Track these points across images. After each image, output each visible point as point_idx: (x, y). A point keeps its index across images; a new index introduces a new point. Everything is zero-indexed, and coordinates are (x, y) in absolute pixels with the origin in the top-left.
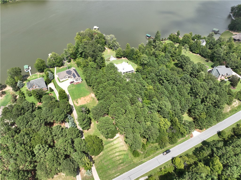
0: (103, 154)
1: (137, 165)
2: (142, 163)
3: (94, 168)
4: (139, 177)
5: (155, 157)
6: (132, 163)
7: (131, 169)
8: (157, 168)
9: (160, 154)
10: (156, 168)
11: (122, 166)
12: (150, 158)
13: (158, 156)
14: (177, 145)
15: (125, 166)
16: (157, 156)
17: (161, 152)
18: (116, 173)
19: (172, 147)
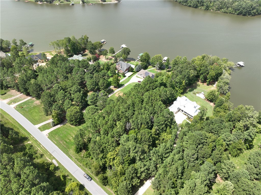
0: (72, 128)
1: (67, 154)
2: (70, 157)
3: (59, 126)
4: (56, 159)
5: (79, 167)
6: (68, 150)
7: (62, 151)
9: (85, 172)
10: (68, 171)
11: (63, 143)
12: (77, 164)
13: (81, 170)
15: (64, 145)
16: (81, 169)
17: (87, 172)
18: (56, 140)
19: (97, 183)
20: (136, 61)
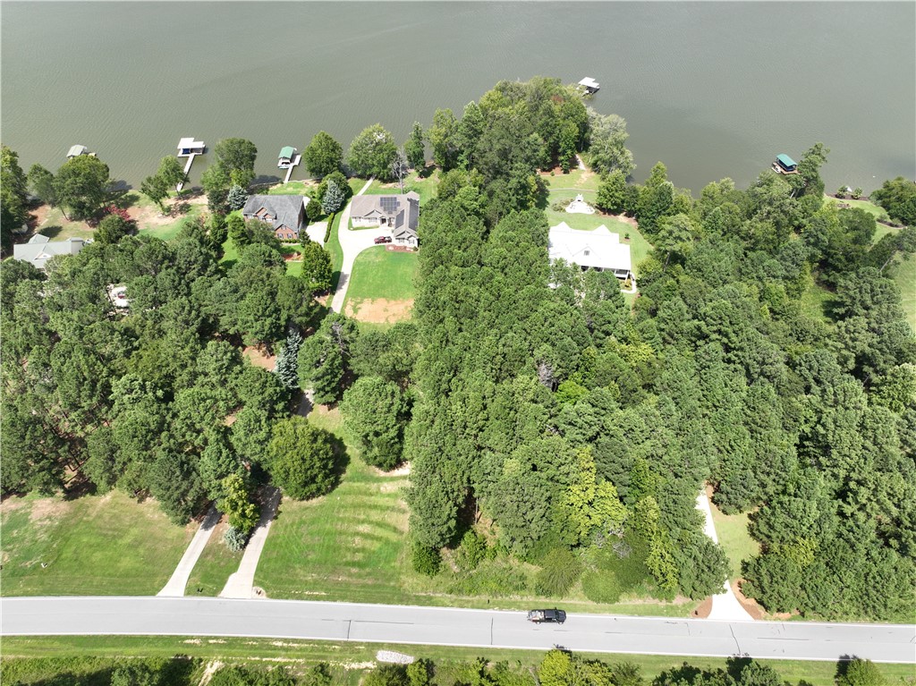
0: (322, 506)
1: (404, 598)
2: (429, 601)
3: (262, 534)
4: (383, 644)
5: (489, 608)
6: (392, 584)
7: (375, 603)
8: (468, 651)
9: (519, 608)
10: (466, 647)
11: (350, 575)
12: (470, 605)
13: (505, 612)
14: (614, 611)
15: (361, 581)
16: (501, 609)
17: (527, 603)
18: (315, 585)
19: (585, 610)
20: (286, 181)
